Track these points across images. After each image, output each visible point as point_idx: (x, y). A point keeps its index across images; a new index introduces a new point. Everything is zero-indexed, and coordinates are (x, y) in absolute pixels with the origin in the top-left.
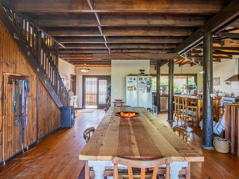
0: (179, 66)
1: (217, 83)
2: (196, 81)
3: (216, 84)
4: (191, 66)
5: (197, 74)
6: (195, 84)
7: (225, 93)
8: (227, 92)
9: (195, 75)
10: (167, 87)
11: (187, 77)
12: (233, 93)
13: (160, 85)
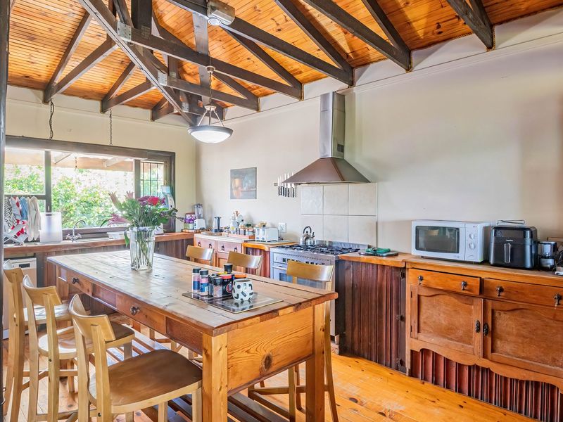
0: (103, 110)
1: (245, 189)
2: (170, 180)
3: (241, 194)
4: (153, 119)
5: (174, 154)
6: (167, 190)
7: (273, 226)
8: (282, 224)
9: (169, 158)
10: (38, 202)
11: (137, 163)
12: (308, 230)
13: (5, 193)
